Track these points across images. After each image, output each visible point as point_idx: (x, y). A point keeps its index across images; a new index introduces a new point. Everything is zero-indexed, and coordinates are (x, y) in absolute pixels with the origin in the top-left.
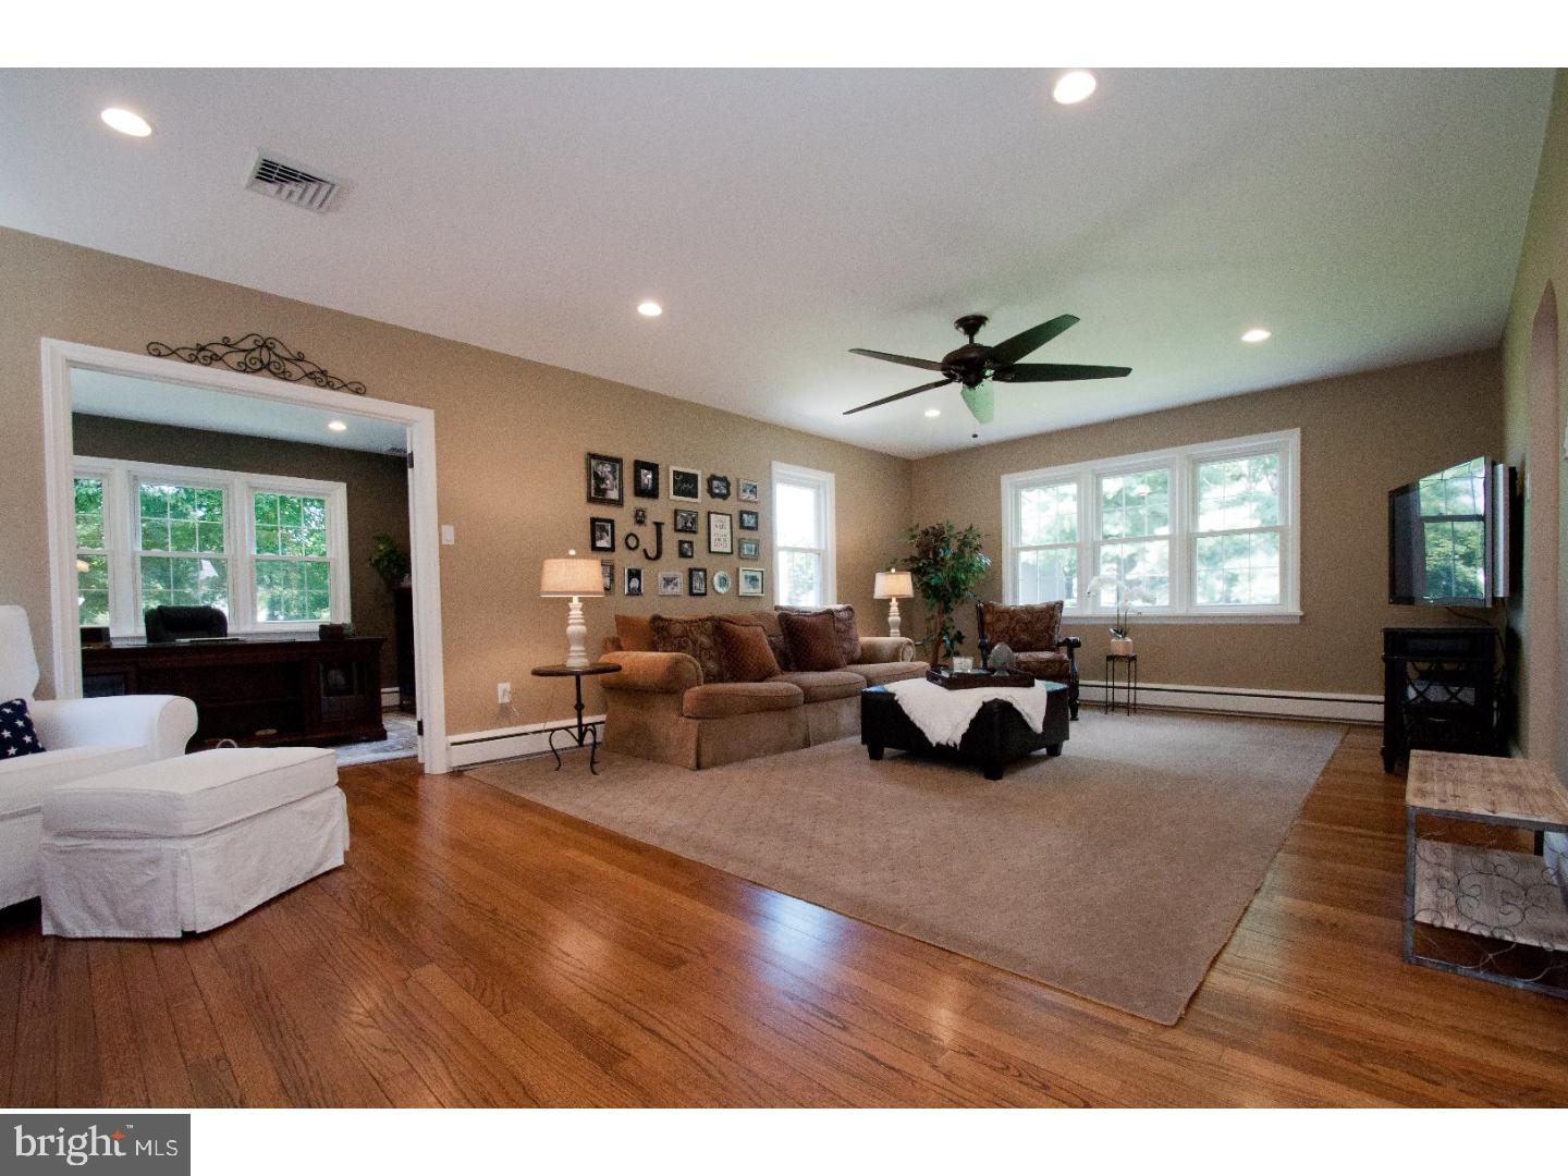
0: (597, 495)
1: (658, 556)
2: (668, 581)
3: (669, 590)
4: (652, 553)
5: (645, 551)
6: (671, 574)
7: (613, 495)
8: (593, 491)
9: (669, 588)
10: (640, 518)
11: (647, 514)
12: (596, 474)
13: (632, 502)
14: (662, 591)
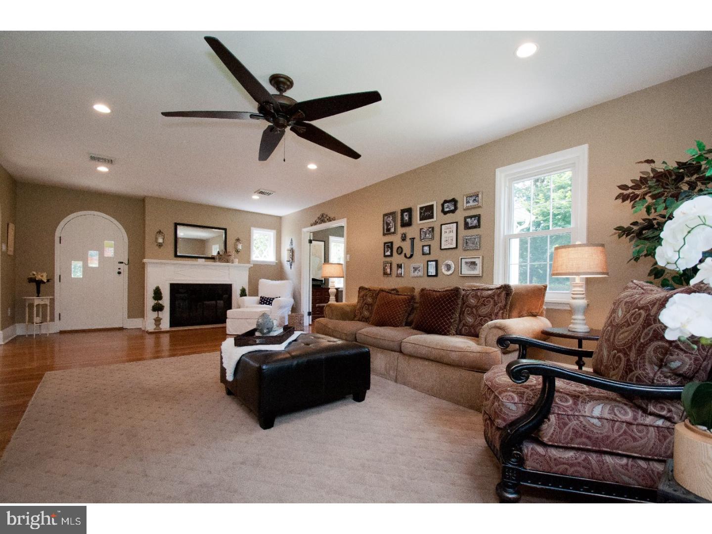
0: (387, 231)
1: (411, 256)
2: (415, 269)
3: (416, 274)
4: (408, 256)
5: (405, 254)
6: (416, 265)
7: (392, 230)
8: (385, 231)
9: (416, 272)
10: (404, 238)
11: (407, 235)
12: (387, 222)
13: (401, 230)
14: (412, 274)
